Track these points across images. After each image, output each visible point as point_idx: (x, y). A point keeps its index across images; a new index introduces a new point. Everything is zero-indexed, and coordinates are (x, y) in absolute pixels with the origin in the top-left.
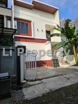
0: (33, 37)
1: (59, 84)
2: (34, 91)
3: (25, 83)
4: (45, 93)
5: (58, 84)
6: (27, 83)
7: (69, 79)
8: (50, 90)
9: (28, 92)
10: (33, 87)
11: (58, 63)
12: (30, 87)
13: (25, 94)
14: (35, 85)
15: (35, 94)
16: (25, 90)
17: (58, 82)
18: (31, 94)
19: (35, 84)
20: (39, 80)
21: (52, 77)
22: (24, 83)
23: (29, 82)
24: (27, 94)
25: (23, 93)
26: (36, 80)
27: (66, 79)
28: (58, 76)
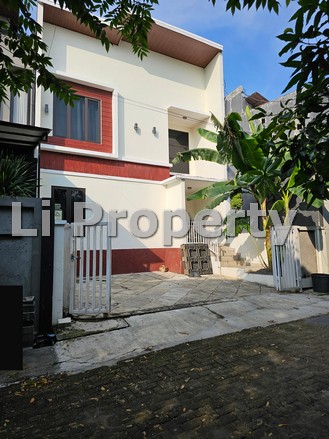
0: (114, 155)
1: (182, 331)
2: (94, 350)
3: (69, 324)
4: (127, 356)
5: (178, 330)
6: (73, 325)
7: (222, 317)
8: (148, 349)
9: (73, 354)
10: (91, 339)
11: (206, 262)
12: (84, 339)
13: (61, 358)
14: (102, 332)
15: (96, 359)
16: (65, 346)
17: (181, 325)
18: (80, 360)
19: (101, 329)
20: (117, 317)
21: (169, 308)
22: (64, 326)
23: (83, 324)
24: (68, 358)
25: (55, 356)
26: (106, 318)
27: (214, 316)
28: (189, 306)
